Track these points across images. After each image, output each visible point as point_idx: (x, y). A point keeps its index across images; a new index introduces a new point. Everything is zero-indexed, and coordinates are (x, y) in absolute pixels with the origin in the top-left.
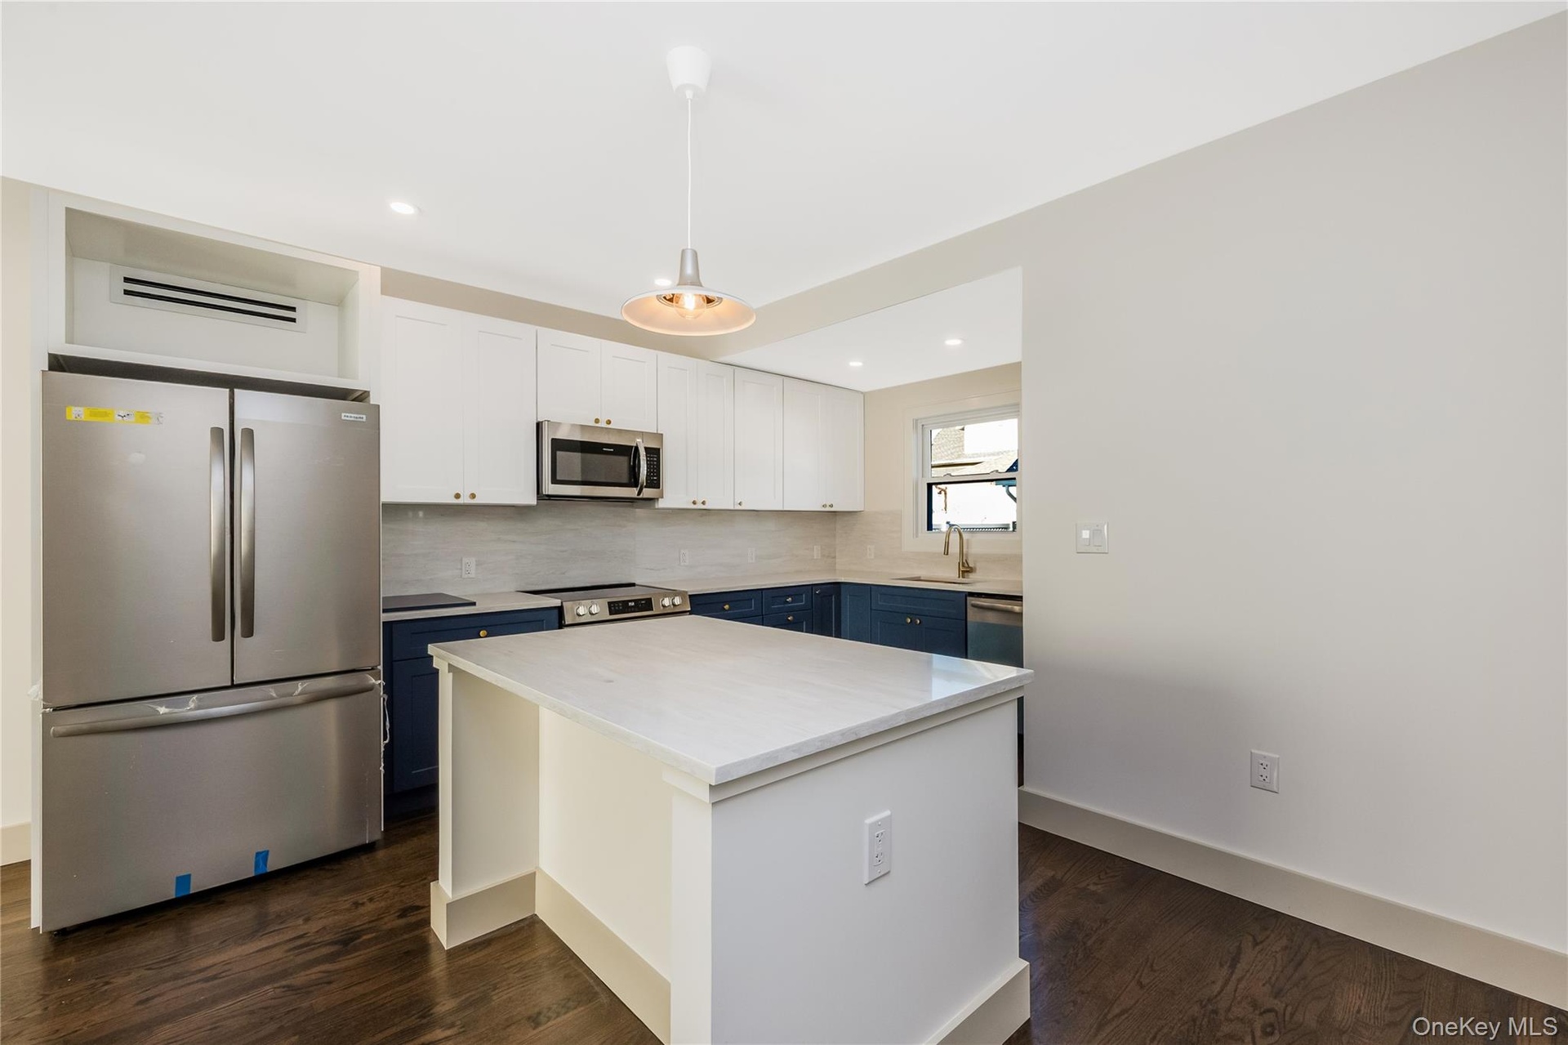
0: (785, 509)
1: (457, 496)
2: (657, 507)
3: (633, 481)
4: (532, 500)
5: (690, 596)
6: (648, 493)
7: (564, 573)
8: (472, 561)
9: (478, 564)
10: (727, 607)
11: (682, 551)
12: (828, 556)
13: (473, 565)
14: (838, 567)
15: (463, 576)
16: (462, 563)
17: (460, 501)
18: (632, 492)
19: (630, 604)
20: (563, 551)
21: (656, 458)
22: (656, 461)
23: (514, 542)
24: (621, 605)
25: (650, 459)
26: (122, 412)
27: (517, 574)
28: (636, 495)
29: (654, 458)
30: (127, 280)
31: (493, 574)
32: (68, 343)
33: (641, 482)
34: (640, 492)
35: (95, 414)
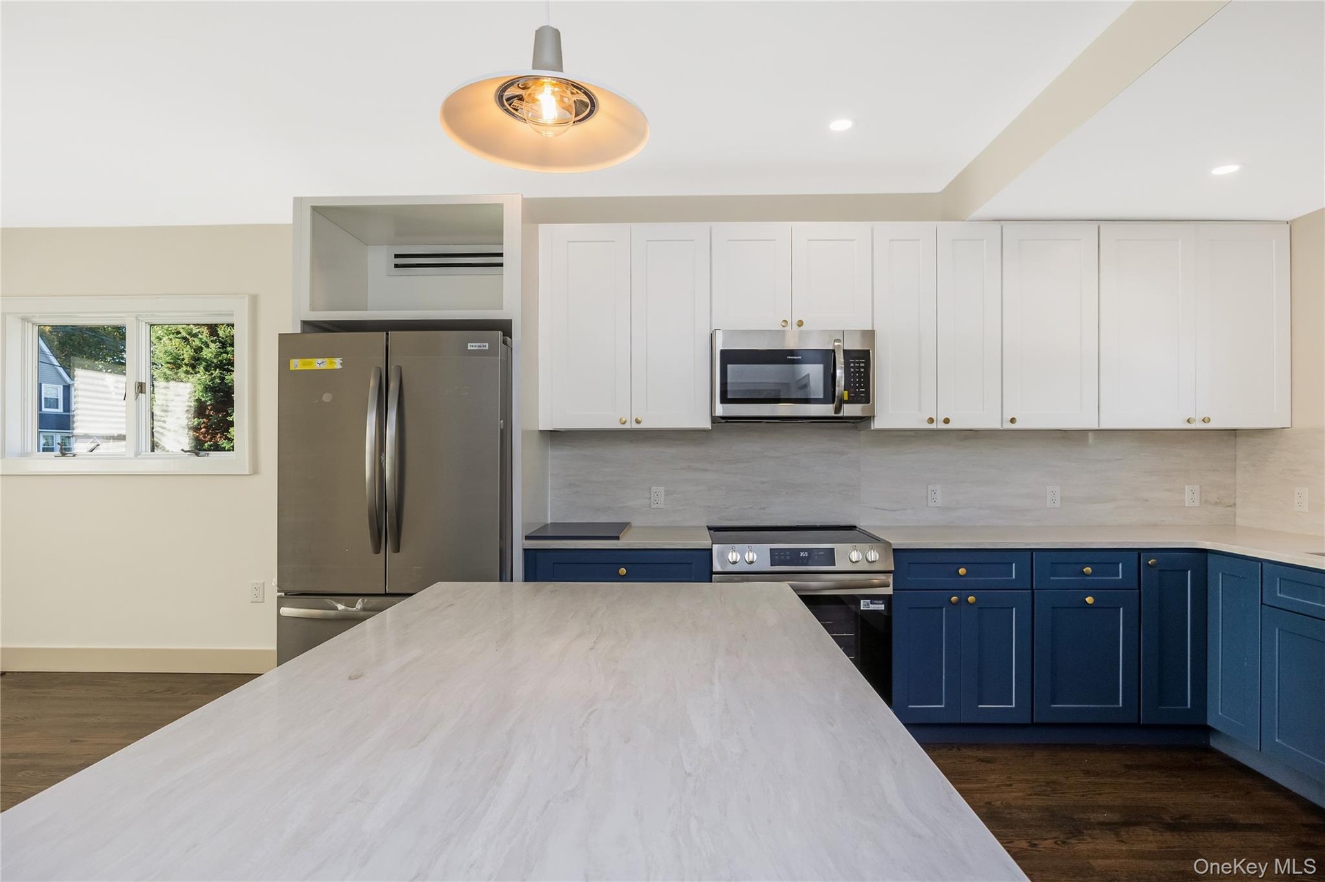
0: (1103, 427)
2: (869, 428)
3: (830, 397)
4: (707, 425)
5: (893, 549)
6: (850, 410)
7: (764, 508)
8: (661, 490)
9: (667, 493)
10: (962, 571)
11: (931, 487)
12: (1216, 503)
13: (663, 493)
14: (1239, 521)
15: (652, 507)
16: (650, 492)
17: (627, 426)
18: (827, 410)
19: (802, 554)
20: (763, 483)
21: (862, 362)
22: (862, 367)
23: (706, 470)
24: (788, 553)
25: (852, 365)
26: (320, 360)
27: (709, 507)
28: (835, 413)
29: (859, 363)
30: (397, 256)
31: (682, 505)
32: (313, 310)
33: (838, 397)
34: (838, 410)
35: (304, 364)
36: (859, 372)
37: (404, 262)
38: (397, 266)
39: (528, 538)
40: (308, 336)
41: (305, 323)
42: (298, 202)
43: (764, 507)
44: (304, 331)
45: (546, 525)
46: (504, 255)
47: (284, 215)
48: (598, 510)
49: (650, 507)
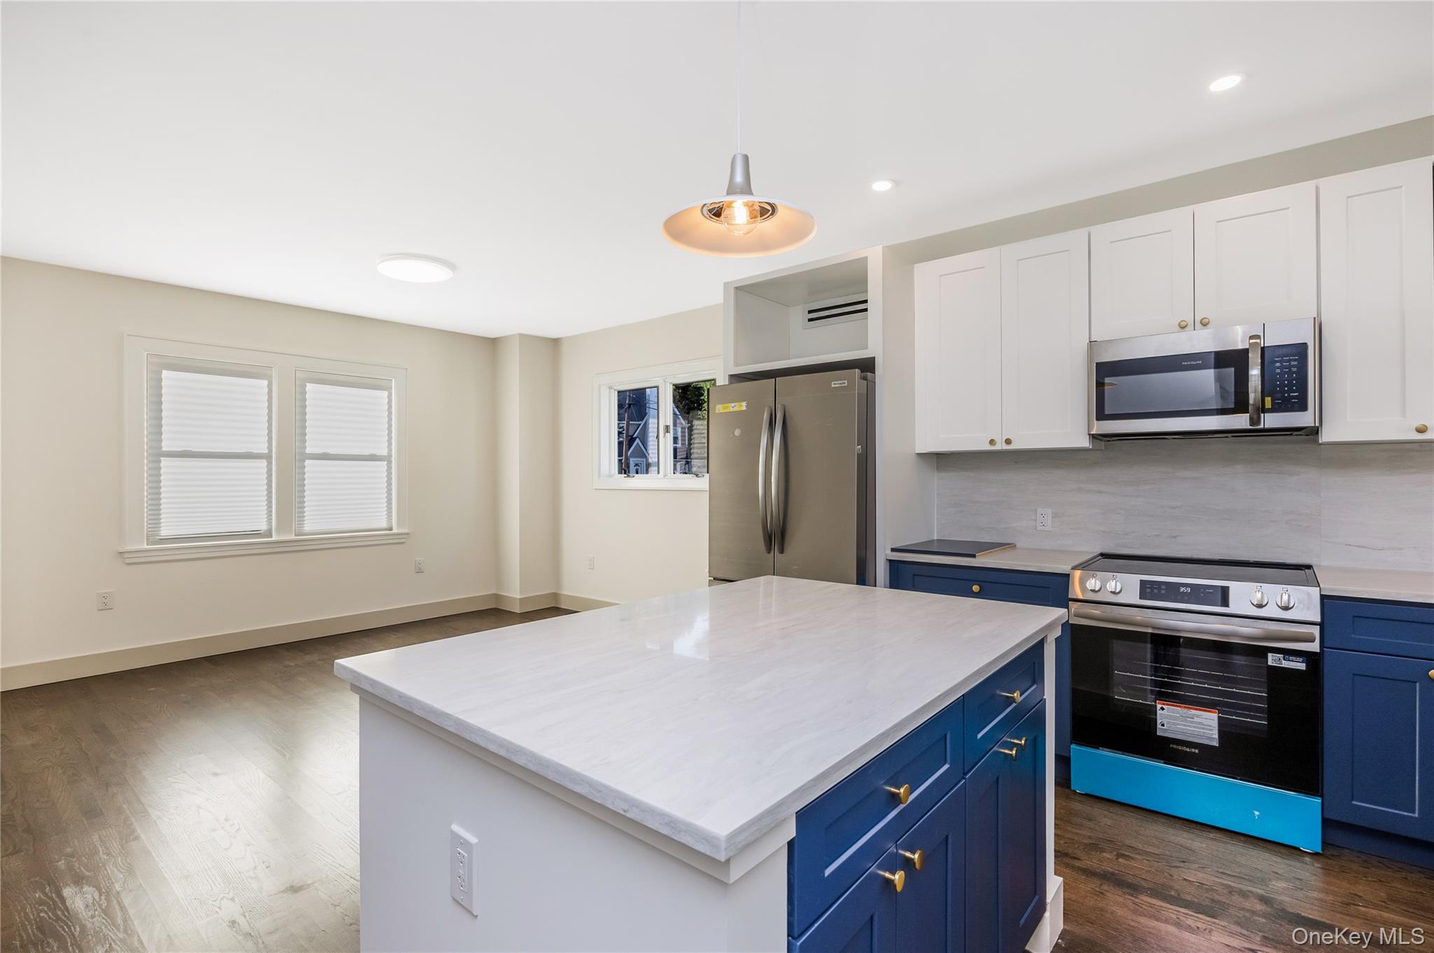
1: (992, 442)
2: (1320, 442)
3: (1240, 406)
4: (1085, 443)
5: (1323, 596)
6: (1277, 420)
8: (1049, 512)
9: (1055, 516)
13: (1050, 515)
15: (1038, 528)
16: (1036, 514)
17: (998, 447)
18: (1240, 421)
19: (1183, 589)
20: (1174, 508)
21: (1295, 360)
22: (1294, 366)
23: (1100, 492)
24: (1163, 587)
25: (1278, 364)
26: (733, 405)
27: (1104, 532)
28: (1251, 425)
29: (1289, 361)
30: (810, 312)
31: (1071, 529)
32: (737, 366)
33: (1253, 405)
34: (1255, 421)
35: (725, 408)
36: (1290, 373)
37: (818, 315)
38: (810, 320)
39: (893, 550)
40: (734, 385)
41: (732, 376)
42: (726, 285)
43: (1174, 535)
44: (731, 382)
45: (933, 540)
46: (868, 301)
47: (716, 296)
48: (982, 529)
49: (1036, 529)
